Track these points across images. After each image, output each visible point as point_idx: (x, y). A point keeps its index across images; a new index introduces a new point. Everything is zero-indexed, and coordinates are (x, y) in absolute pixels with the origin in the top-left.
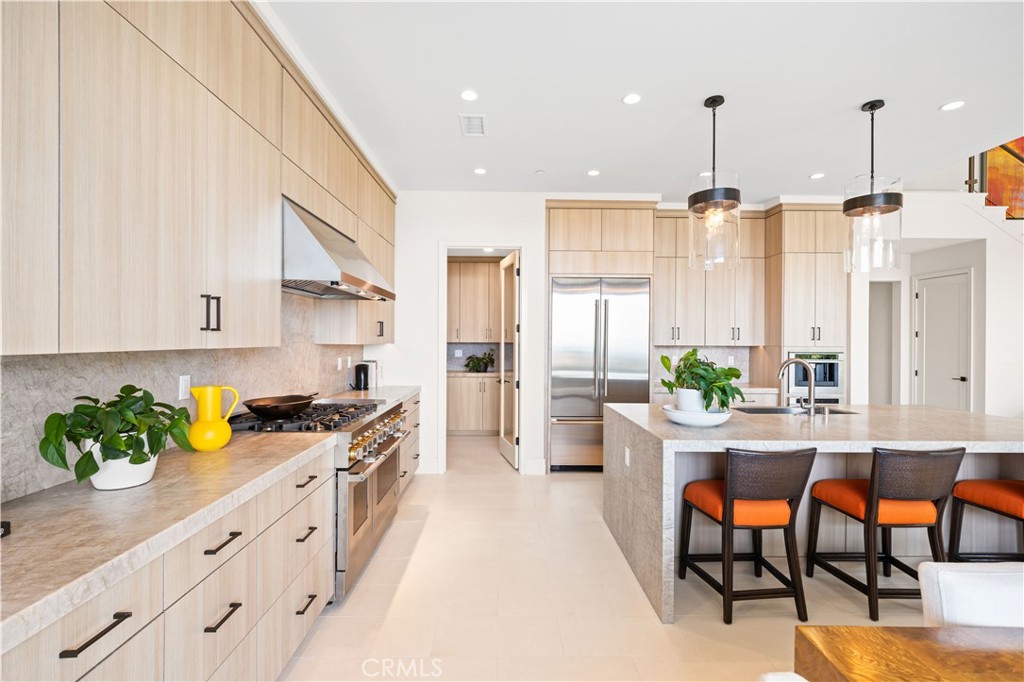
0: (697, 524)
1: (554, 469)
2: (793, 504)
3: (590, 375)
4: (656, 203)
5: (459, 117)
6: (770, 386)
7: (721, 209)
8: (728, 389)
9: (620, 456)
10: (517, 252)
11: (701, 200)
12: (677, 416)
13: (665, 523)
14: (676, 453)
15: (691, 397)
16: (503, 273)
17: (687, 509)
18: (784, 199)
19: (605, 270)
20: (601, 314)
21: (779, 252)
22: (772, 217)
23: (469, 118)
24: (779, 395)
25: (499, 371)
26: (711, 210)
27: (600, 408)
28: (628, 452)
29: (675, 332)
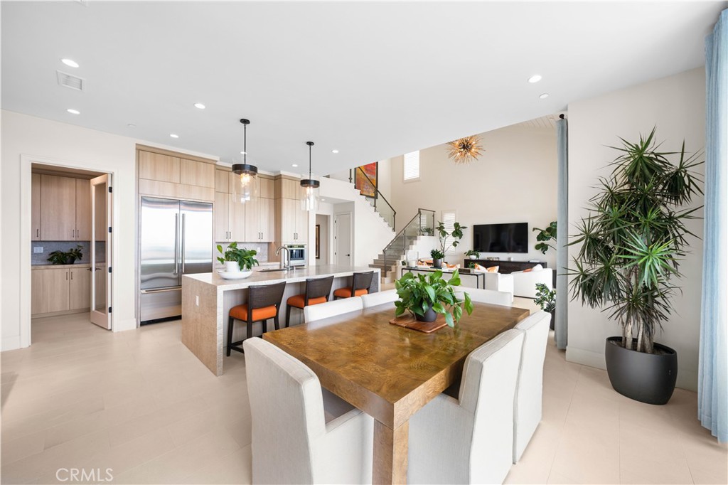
0: (236, 327)
1: (143, 324)
2: (278, 307)
3: (172, 262)
4: (216, 161)
5: (57, 72)
6: (277, 261)
7: (248, 175)
8: (251, 260)
9: (193, 303)
10: (110, 176)
11: (238, 168)
12: (226, 275)
13: (218, 326)
14: (224, 292)
15: (233, 265)
16: (93, 189)
17: (231, 320)
18: (282, 173)
19: (182, 196)
20: (179, 223)
21: (280, 198)
22: (277, 180)
23: (68, 76)
24: (280, 265)
25: (89, 261)
26: (244, 174)
27: (179, 279)
28: (197, 298)
29: (228, 234)
